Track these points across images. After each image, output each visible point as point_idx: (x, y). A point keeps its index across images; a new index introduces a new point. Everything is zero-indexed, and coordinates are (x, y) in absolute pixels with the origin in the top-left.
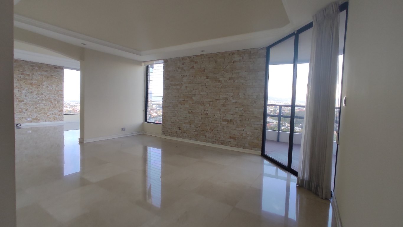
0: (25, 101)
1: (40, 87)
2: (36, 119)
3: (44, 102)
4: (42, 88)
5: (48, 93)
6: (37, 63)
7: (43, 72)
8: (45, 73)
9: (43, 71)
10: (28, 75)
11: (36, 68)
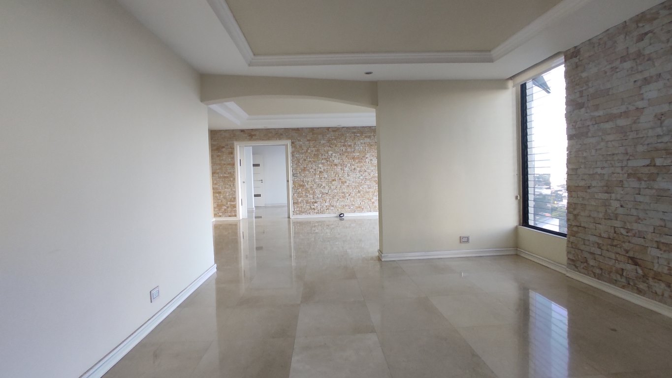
0: (348, 182)
1: (363, 161)
2: (359, 207)
3: (368, 182)
4: (365, 162)
5: (373, 168)
6: (358, 127)
7: (366, 139)
8: (367, 140)
9: (366, 137)
10: (350, 146)
11: (358, 135)
